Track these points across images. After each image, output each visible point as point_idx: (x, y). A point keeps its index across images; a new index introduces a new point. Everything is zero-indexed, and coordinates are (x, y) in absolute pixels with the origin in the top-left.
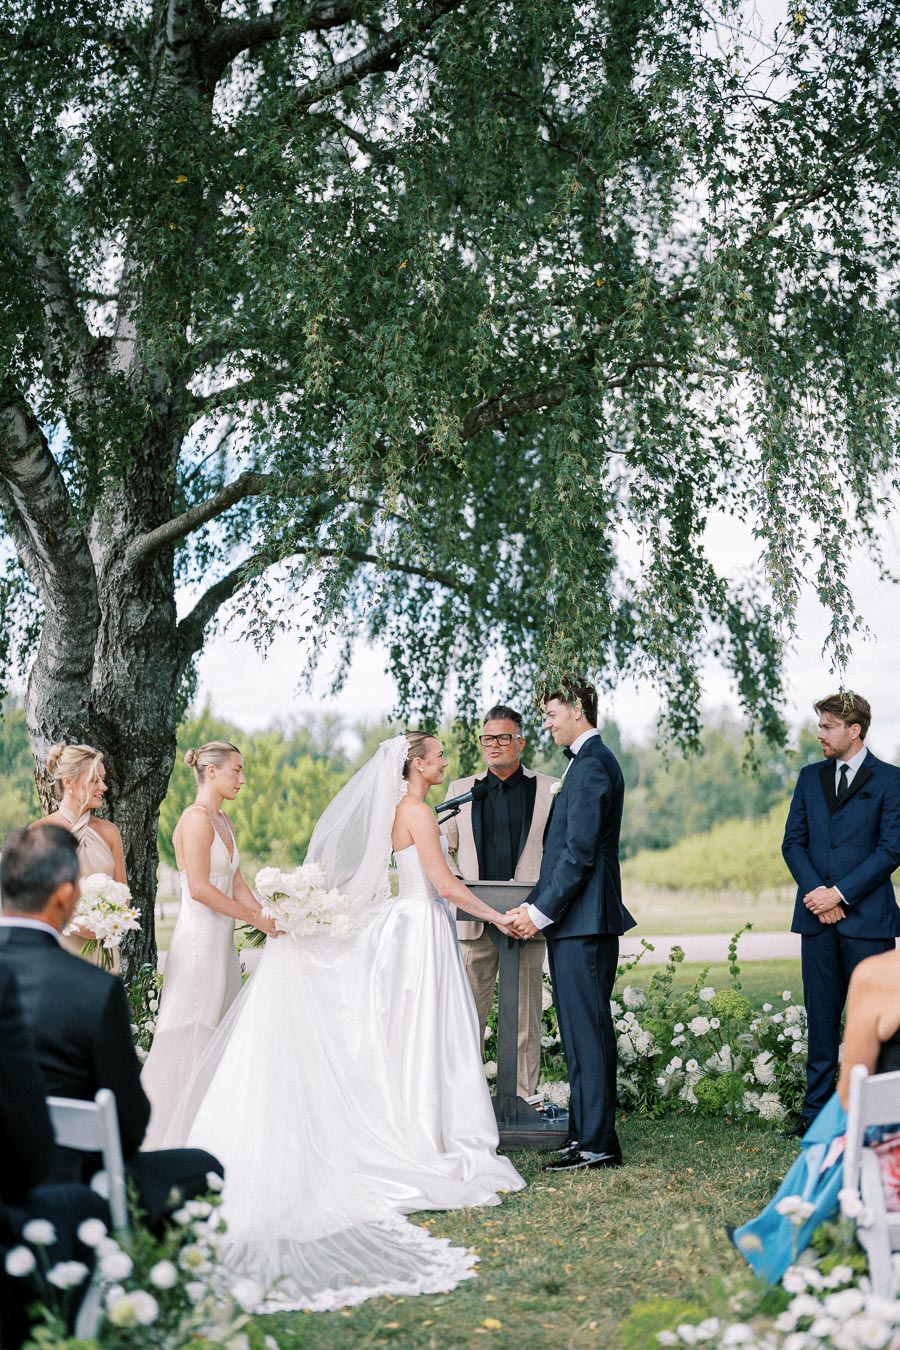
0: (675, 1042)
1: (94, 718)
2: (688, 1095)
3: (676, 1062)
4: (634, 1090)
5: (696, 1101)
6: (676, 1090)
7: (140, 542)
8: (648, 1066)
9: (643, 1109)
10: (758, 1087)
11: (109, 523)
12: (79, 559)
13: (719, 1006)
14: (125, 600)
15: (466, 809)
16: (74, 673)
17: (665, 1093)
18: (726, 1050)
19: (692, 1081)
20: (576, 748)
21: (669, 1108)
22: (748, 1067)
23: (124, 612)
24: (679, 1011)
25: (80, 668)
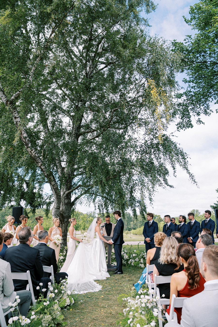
0: (131, 257)
1: (60, 214)
2: (132, 264)
3: (131, 260)
4: (126, 263)
6: (131, 263)
7: (67, 192)
8: (127, 260)
9: (127, 266)
10: (141, 263)
11: (63, 190)
12: (59, 194)
13: (136, 253)
14: (65, 199)
15: (104, 227)
16: (58, 208)
17: (129, 264)
18: (137, 258)
19: (133, 262)
20: (118, 220)
21: (130, 266)
22: (140, 260)
23: (65, 201)
24: (132, 253)
25: (59, 208)
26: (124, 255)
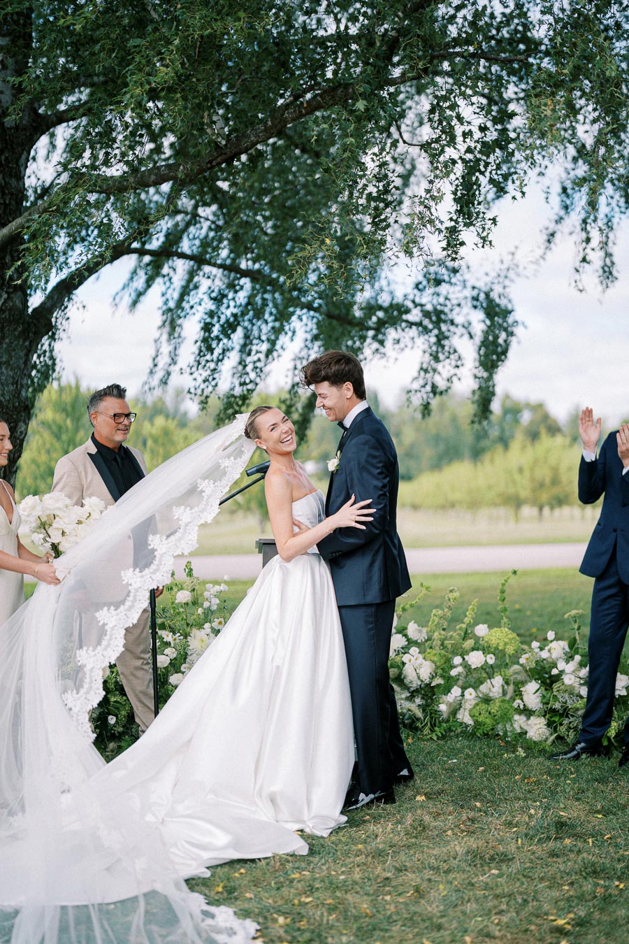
0: (453, 673)
2: (465, 717)
3: (456, 691)
4: (419, 714)
5: (470, 722)
6: (454, 713)
8: (428, 693)
9: (426, 731)
10: (527, 712)
13: (494, 642)
17: (445, 716)
18: (498, 681)
19: (469, 706)
20: (349, 421)
21: (449, 729)
22: (518, 694)
24: (458, 644)
26: (406, 658)
